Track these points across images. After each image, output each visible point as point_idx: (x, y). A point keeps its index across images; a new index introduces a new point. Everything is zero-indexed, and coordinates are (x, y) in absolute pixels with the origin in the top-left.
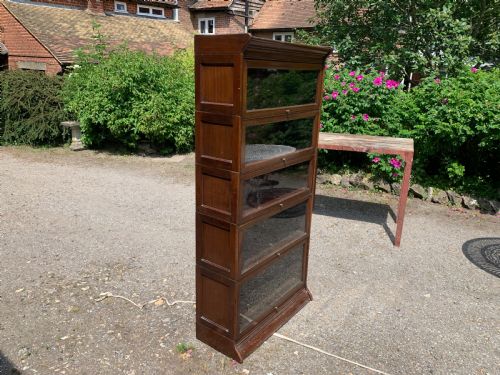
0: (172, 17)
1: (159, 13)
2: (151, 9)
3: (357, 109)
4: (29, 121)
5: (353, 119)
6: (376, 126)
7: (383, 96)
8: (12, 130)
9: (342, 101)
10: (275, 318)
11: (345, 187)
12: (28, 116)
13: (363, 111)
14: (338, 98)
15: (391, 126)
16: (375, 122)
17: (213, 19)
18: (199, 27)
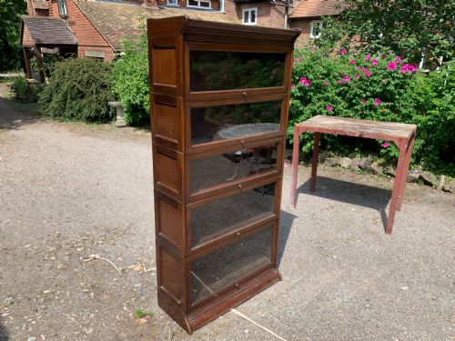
0: (219, 9)
1: (207, 5)
2: (199, 2)
3: (368, 94)
4: (84, 101)
5: (363, 104)
6: (387, 111)
7: (397, 81)
8: (71, 108)
9: (353, 85)
10: (236, 295)
11: (353, 171)
12: (82, 97)
13: (375, 96)
14: (350, 82)
15: (404, 111)
16: (387, 107)
17: (256, 9)
18: (243, 16)
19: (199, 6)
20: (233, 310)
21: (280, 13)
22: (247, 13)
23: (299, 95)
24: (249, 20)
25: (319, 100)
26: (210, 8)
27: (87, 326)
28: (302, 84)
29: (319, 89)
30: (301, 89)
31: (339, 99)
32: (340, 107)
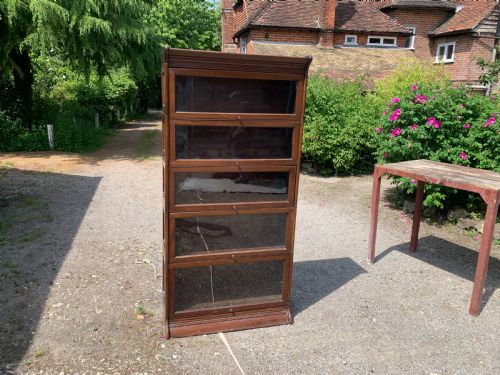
0: (407, 45)
1: (391, 42)
2: (382, 39)
14: (493, 125)
17: (454, 44)
18: (438, 52)
19: (382, 43)
20: (221, 334)
21: (487, 47)
22: (442, 49)
23: (422, 137)
24: (445, 56)
25: (453, 145)
26: (395, 44)
27: (99, 307)
28: (428, 125)
29: (454, 131)
30: (428, 130)
31: (480, 145)
32: (479, 156)
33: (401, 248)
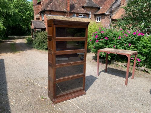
0: (89, 17)
1: (85, 16)
2: (83, 15)
3: (127, 42)
4: (45, 44)
5: (125, 45)
6: (133, 48)
7: (136, 38)
8: (41, 46)
9: (122, 39)
10: (70, 96)
11: (122, 67)
12: (44, 43)
13: (129, 43)
14: (121, 38)
15: (139, 48)
16: (133, 46)
17: (101, 17)
18: (97, 19)
19: (82, 16)
20: (69, 100)
21: (109, 18)
22: (98, 18)
23: (104, 42)
24: (99, 20)
25: (111, 44)
26: (86, 17)
27: (29, 99)
28: (105, 39)
29: (111, 40)
30: (105, 40)
31: (118, 44)
32: (118, 46)
33: (103, 71)
